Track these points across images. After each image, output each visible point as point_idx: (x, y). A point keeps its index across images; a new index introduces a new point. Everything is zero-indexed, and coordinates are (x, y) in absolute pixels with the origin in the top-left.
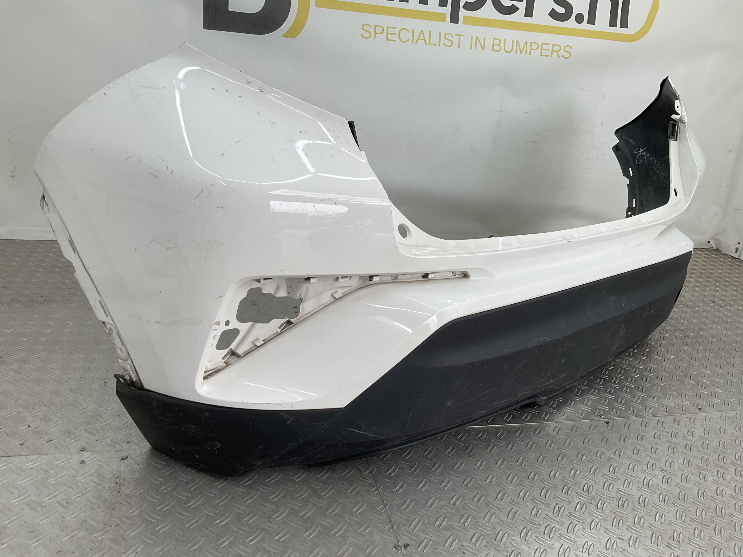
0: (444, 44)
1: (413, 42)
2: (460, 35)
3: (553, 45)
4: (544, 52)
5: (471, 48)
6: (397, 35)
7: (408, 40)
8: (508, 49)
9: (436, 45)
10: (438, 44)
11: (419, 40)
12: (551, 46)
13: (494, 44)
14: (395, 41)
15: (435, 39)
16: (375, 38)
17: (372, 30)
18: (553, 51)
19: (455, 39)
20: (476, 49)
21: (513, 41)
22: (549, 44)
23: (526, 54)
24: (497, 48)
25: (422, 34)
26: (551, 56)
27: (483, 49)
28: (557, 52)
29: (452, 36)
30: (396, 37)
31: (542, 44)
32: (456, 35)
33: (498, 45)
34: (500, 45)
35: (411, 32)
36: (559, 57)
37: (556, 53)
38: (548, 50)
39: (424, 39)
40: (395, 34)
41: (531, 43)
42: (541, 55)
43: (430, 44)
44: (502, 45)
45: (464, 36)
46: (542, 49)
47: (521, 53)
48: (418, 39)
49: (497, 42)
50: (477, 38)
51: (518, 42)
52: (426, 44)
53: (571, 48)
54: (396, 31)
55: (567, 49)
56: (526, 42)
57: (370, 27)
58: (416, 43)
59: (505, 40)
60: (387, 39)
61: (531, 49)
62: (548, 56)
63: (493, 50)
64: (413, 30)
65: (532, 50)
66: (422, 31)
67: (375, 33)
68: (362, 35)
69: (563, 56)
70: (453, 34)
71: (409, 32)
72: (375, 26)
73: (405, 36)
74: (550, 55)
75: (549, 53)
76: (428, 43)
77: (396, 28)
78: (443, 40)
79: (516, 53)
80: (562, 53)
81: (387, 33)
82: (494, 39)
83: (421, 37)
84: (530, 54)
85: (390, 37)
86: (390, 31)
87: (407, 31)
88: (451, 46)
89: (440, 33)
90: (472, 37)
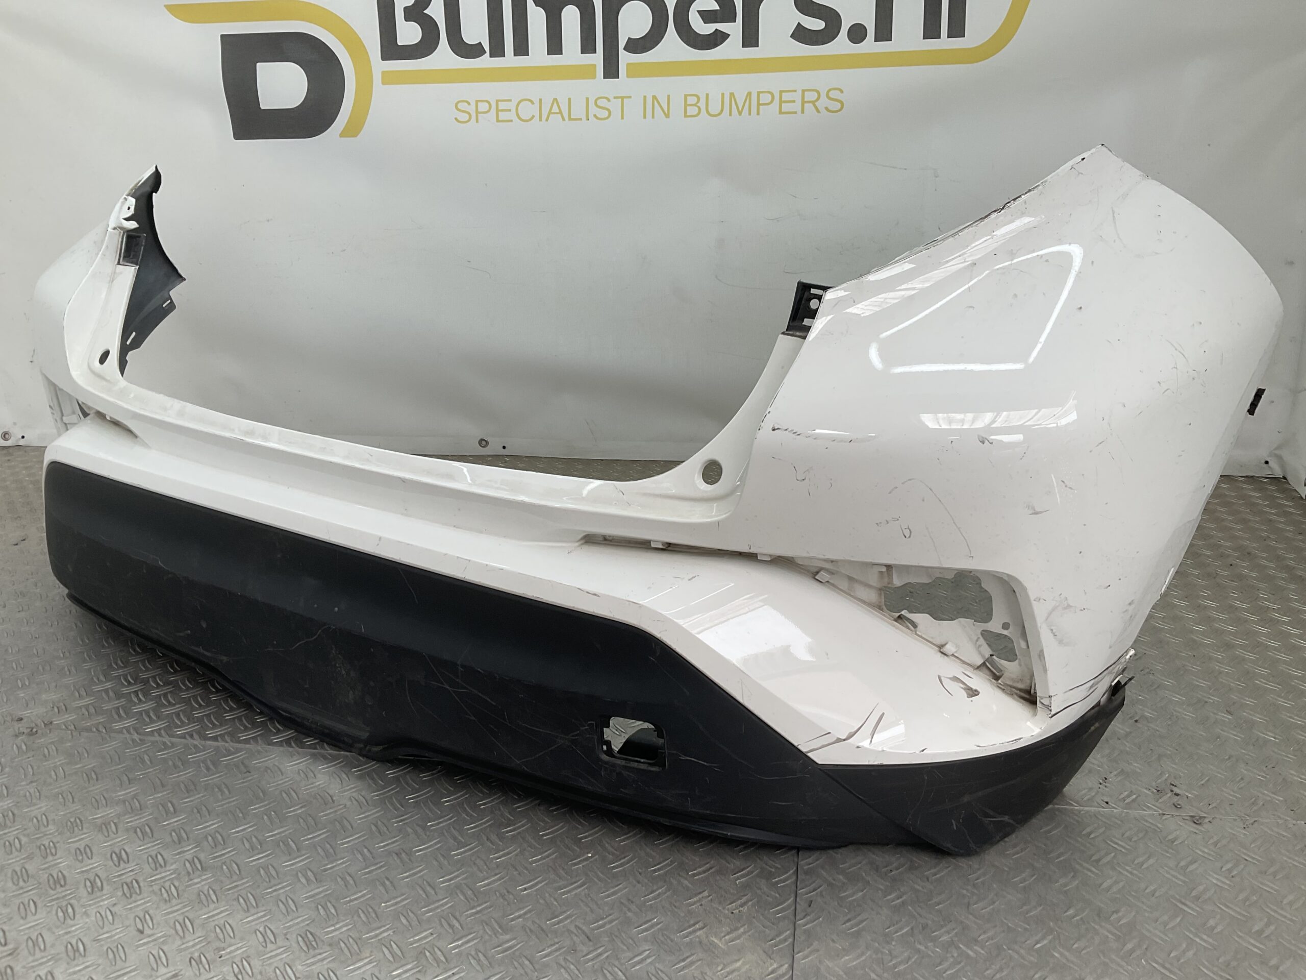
0: (595, 116)
1: (541, 120)
2: (622, 98)
4: (785, 107)
5: (645, 117)
6: (514, 110)
7: (533, 117)
8: (715, 108)
10: (584, 119)
11: (551, 115)
12: (799, 93)
13: (686, 105)
14: (512, 121)
15: (578, 110)
16: (477, 121)
17: (472, 109)
18: (803, 102)
19: (615, 105)
20: (653, 117)
21: (723, 94)
22: (795, 91)
23: (750, 114)
24: (692, 111)
25: (555, 104)
26: (803, 112)
27: (667, 116)
28: (813, 102)
29: (609, 100)
30: (512, 115)
31: (781, 92)
32: (615, 98)
33: (695, 105)
34: (698, 105)
35: (537, 104)
36: (818, 111)
37: (811, 104)
38: (794, 101)
39: (560, 113)
40: (510, 110)
41: (759, 93)
42: (781, 112)
43: (570, 119)
44: (702, 104)
45: (630, 97)
46: (781, 102)
47: (740, 114)
48: (550, 113)
49: (692, 100)
50: (654, 97)
51: (732, 94)
52: (564, 120)
53: (842, 92)
54: (512, 106)
55: (833, 94)
56: (749, 94)
57: (469, 104)
58: (547, 120)
59: (707, 95)
60: (498, 121)
61: (759, 104)
62: (795, 113)
63: (686, 116)
64: (540, 100)
65: (761, 107)
67: (477, 112)
68: (456, 119)
69: (827, 109)
70: (611, 98)
71: (533, 103)
72: (477, 102)
73: (527, 110)
74: (799, 111)
75: (797, 106)
76: (566, 118)
77: (510, 100)
78: (593, 110)
79: (730, 115)
80: (823, 102)
81: (498, 110)
82: (686, 96)
83: (555, 109)
84: (758, 114)
85: (502, 116)
86: (502, 106)
87: (530, 103)
88: (607, 118)
89: (587, 99)
90: (645, 97)
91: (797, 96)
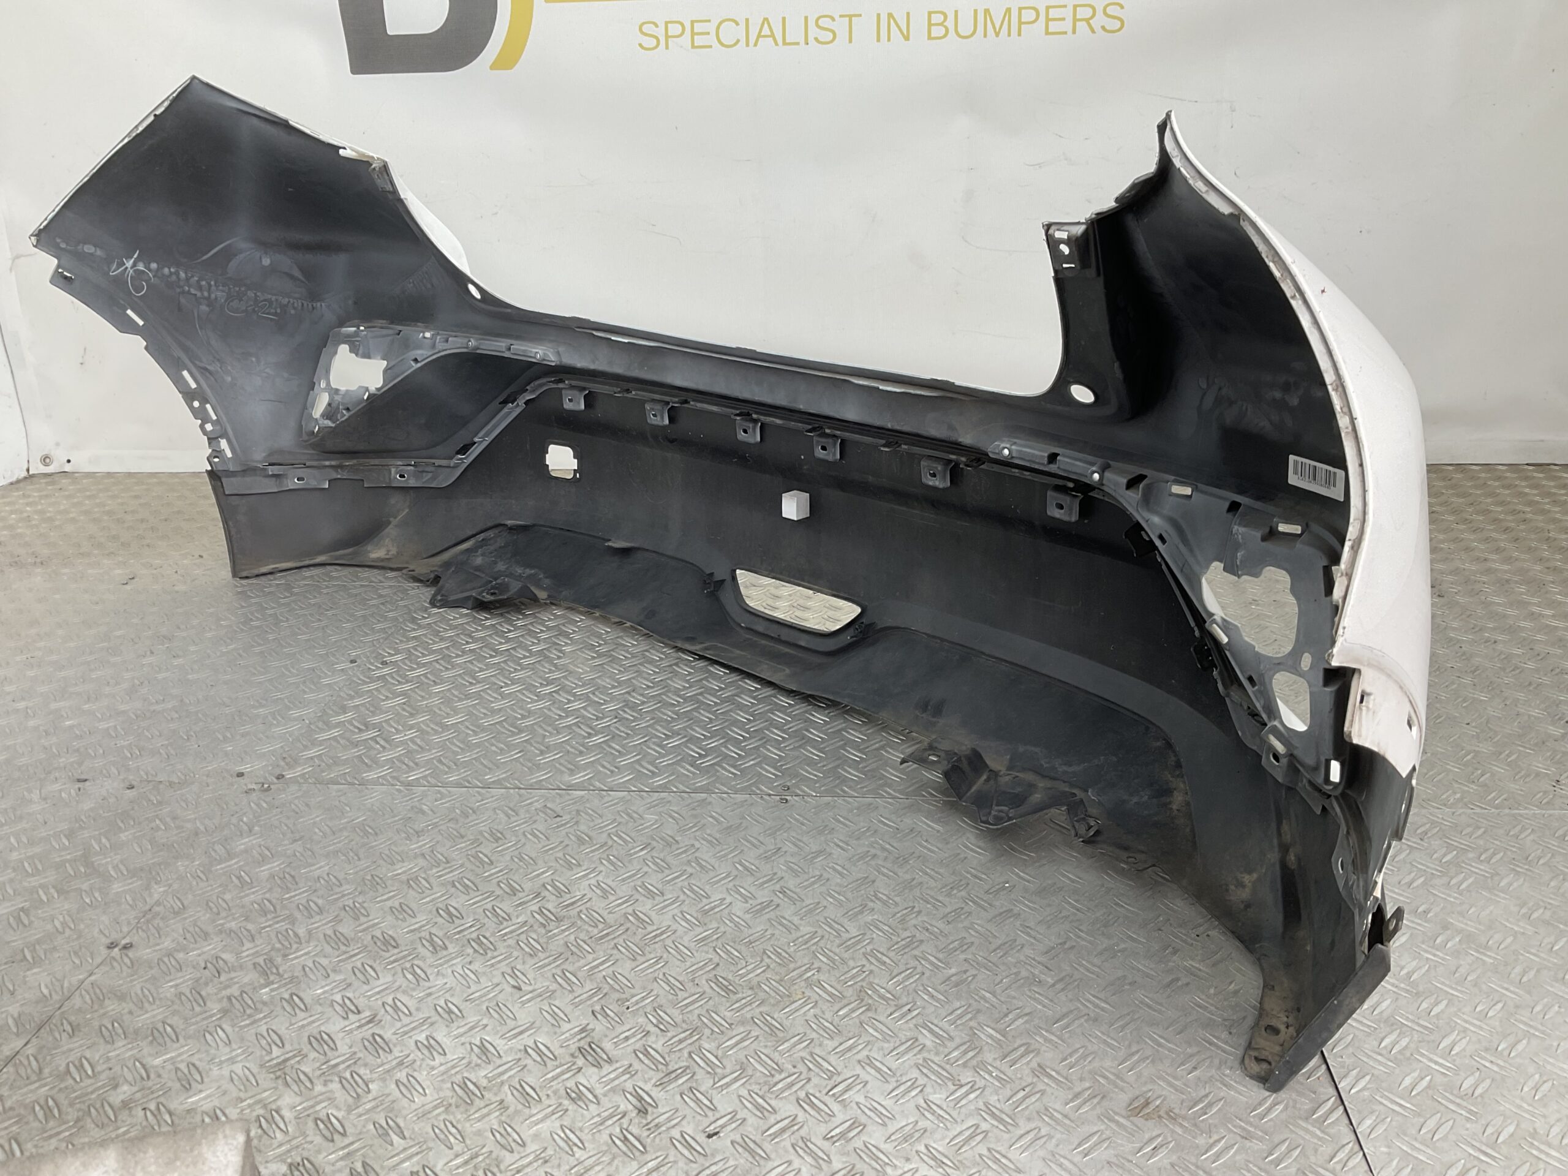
0: (816, 39)
1: (747, 45)
2: (850, 17)
3: (1075, 7)
4: (1054, 27)
5: (878, 40)
6: (713, 33)
7: (738, 41)
8: (965, 28)
9: (798, 44)
10: (802, 42)
11: (761, 39)
12: (1070, 9)
13: (930, 25)
14: (711, 47)
15: (795, 33)
16: (667, 48)
17: (660, 32)
18: (1075, 20)
19: (841, 26)
20: (889, 40)
21: (976, 11)
22: (1065, 6)
23: (1009, 35)
24: (937, 31)
25: (766, 25)
26: (1074, 32)
27: (907, 38)
28: (1087, 20)
29: (833, 19)
30: (712, 39)
31: (1048, 8)
32: (841, 16)
33: (941, 24)
34: (945, 24)
35: (743, 25)
36: (1093, 31)
37: (1084, 23)
38: (1064, 19)
39: (773, 36)
40: (708, 33)
41: (1020, 9)
42: (1047, 33)
43: (785, 43)
44: (950, 23)
45: (860, 15)
46: (1048, 20)
47: (997, 34)
48: (759, 36)
49: (937, 18)
50: (890, 15)
51: (987, 11)
52: (776, 44)
53: (1122, 7)
54: (711, 27)
55: (1111, 10)
56: (1009, 10)
57: (656, 26)
58: (755, 45)
59: (956, 12)
60: (693, 47)
61: (1020, 23)
62: (1065, 33)
63: (930, 38)
64: (747, 20)
65: (1023, 26)
66: (766, 19)
67: (667, 37)
68: (640, 45)
69: (1103, 28)
70: (837, 17)
71: (737, 24)
72: (667, 23)
73: (730, 33)
74: (1070, 31)
75: (1067, 26)
76: (780, 41)
77: (709, 21)
78: (813, 32)
79: (985, 36)
80: (1099, 21)
81: (693, 34)
82: (930, 13)
83: (766, 31)
84: (1019, 35)
85: (699, 40)
86: (698, 28)
87: (734, 24)
88: (831, 42)
89: (806, 18)
90: (879, 15)
91: (1068, 13)
